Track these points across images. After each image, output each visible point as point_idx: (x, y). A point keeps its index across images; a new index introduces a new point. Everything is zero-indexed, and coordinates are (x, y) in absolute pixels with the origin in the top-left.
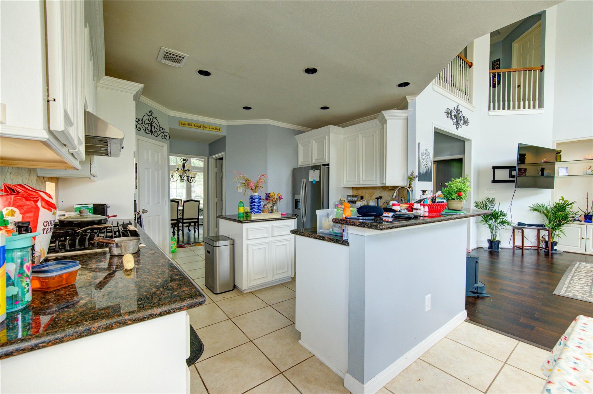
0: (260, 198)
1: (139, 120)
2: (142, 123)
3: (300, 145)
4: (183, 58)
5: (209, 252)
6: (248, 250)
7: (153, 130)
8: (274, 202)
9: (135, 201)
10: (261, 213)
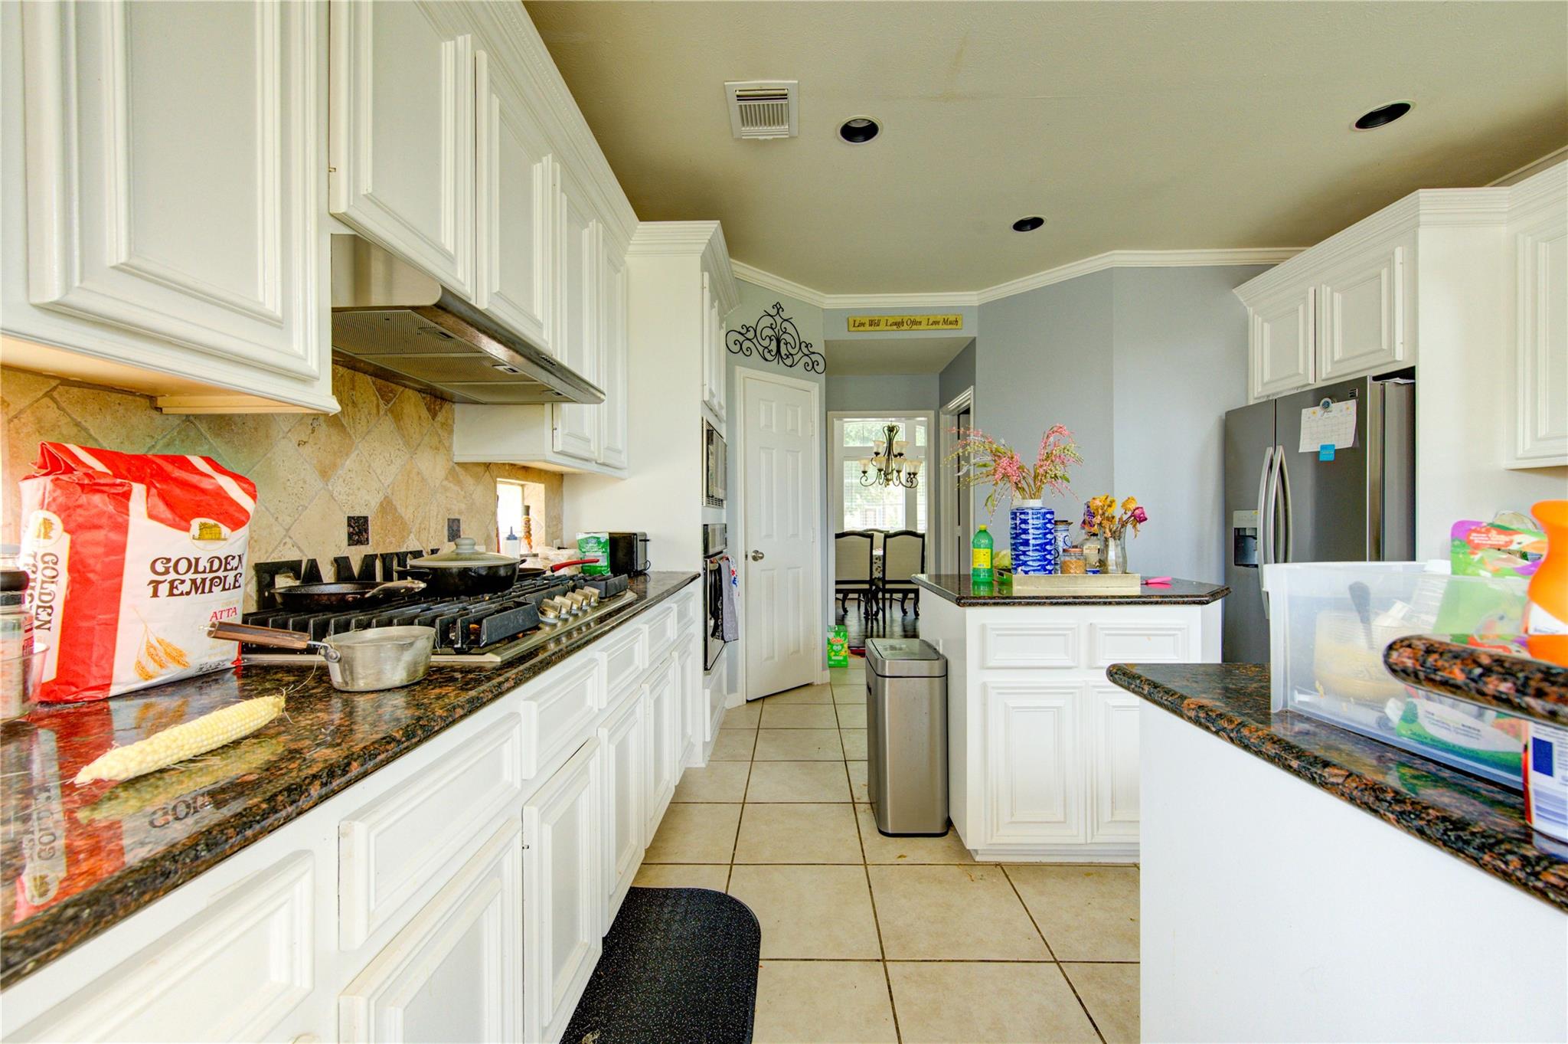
0: (1048, 516)
1: (747, 329)
2: (755, 335)
3: (1258, 320)
4: (784, 97)
5: (869, 689)
6: (984, 705)
7: (783, 351)
8: (1110, 531)
9: (706, 526)
10: (1050, 572)
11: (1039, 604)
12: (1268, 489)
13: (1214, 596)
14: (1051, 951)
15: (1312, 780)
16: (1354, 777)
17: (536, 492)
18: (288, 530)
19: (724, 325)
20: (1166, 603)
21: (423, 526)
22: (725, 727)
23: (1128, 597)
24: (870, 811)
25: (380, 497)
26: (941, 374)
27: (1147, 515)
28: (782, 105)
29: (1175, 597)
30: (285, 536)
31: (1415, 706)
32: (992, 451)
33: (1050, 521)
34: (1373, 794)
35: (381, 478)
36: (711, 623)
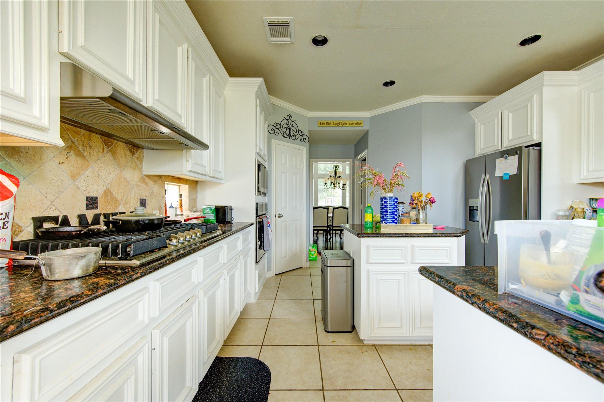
0: (396, 200)
1: (277, 124)
2: (280, 127)
3: (479, 124)
4: (288, 24)
5: (322, 271)
6: (368, 278)
7: (292, 133)
8: (421, 206)
9: (257, 203)
10: (396, 223)
11: (391, 236)
12: (482, 191)
13: (462, 233)
14: (394, 385)
15: (525, 335)
16: (551, 336)
17: (185, 188)
18: (52, 202)
19: (267, 122)
20: (443, 236)
21: (127, 202)
22: (266, 285)
23: (428, 234)
24: (322, 322)
25: (104, 188)
26: (355, 145)
27: (435, 200)
28: (287, 28)
29: (447, 234)
30: (51, 205)
31: (578, 296)
32: (373, 173)
33: (396, 203)
34: (563, 348)
35: (104, 180)
36: (259, 243)
